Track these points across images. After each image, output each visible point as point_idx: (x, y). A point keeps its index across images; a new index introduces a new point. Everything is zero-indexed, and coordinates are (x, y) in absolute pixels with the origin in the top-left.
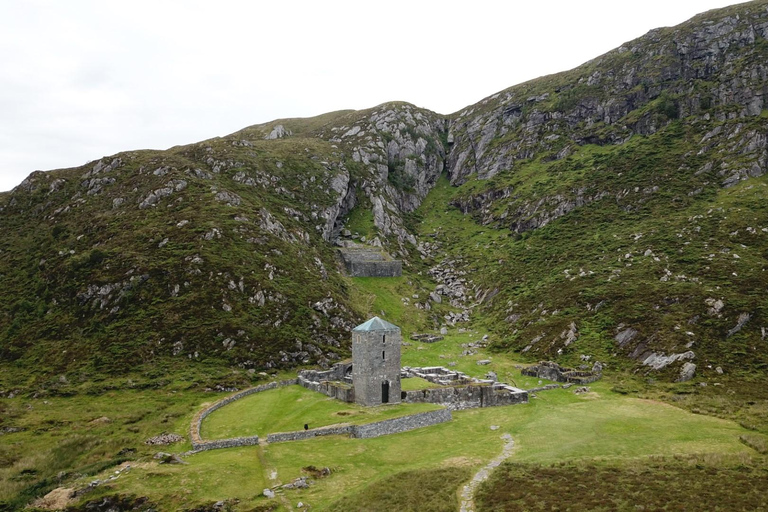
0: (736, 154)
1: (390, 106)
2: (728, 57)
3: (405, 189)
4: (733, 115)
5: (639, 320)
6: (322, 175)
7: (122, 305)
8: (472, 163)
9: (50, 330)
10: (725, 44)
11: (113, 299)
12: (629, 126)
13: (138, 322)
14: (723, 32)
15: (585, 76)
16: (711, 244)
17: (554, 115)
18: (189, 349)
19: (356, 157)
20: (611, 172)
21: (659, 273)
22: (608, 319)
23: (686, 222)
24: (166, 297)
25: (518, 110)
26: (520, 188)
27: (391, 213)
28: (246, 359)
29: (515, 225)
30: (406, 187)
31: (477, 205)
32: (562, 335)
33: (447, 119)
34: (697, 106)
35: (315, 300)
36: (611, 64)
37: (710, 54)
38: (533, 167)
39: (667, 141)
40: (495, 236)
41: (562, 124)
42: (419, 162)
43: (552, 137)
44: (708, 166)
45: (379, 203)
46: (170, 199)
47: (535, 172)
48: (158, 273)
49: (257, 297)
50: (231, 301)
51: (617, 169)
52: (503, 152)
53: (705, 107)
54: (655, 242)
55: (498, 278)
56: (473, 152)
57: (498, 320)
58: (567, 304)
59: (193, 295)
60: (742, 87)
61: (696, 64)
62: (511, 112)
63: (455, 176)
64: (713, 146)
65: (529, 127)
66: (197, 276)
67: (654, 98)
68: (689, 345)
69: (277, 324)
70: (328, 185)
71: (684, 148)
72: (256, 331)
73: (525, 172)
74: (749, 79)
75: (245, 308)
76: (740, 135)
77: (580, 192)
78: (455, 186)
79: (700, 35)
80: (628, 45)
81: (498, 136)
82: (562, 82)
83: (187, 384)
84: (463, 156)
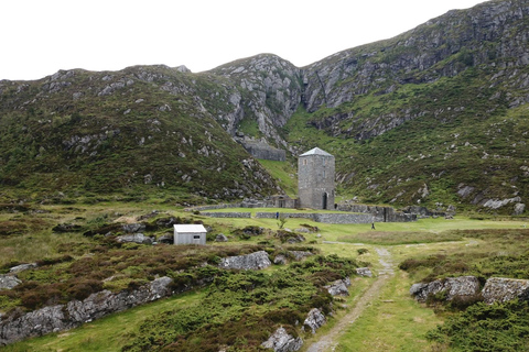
0: (516, 88)
1: (264, 55)
2: (506, 27)
3: (277, 111)
4: (511, 64)
5: (474, 180)
6: (223, 92)
7: (99, 151)
8: (323, 97)
9: (42, 166)
10: (503, 19)
11: (92, 146)
12: (437, 71)
13: (114, 161)
14: (501, 10)
15: (403, 41)
16: (511, 138)
17: (382, 66)
18: (157, 179)
19: (243, 85)
20: (429, 98)
21: (480, 155)
22: (450, 181)
23: (490, 127)
24: (135, 145)
25: (355, 62)
26: (360, 112)
27: (269, 125)
28: (201, 189)
29: (359, 135)
30: (277, 109)
31: (328, 123)
32: (419, 191)
33: (301, 70)
34: (486, 58)
35: (242, 159)
36: (422, 32)
37: (494, 24)
38: (368, 99)
39: (467, 79)
40: (344, 143)
41: (388, 71)
42: (285, 94)
43: (381, 80)
44: (497, 95)
45: (262, 117)
46: (122, 90)
47: (370, 103)
48: (127, 130)
49: (204, 150)
50: (184, 151)
51: (433, 97)
52: (345, 89)
53: (492, 58)
54: (470, 138)
55: (353, 166)
56: (323, 89)
57: (361, 189)
58: (417, 174)
59: (156, 145)
60: (517, 46)
61: (484, 31)
62: (349, 63)
63: (310, 106)
64: (499, 82)
65: (364, 73)
66: (157, 133)
67: (455, 52)
68: (515, 194)
69: (219, 169)
70: (228, 99)
71: (479, 83)
72: (205, 172)
73: (362, 102)
74: (521, 41)
75: (195, 156)
76: (517, 76)
77: (407, 111)
78: (310, 112)
79: (487, 12)
80: (433, 21)
81: (340, 80)
82: (385, 45)
83: (163, 200)
84: (315, 92)
